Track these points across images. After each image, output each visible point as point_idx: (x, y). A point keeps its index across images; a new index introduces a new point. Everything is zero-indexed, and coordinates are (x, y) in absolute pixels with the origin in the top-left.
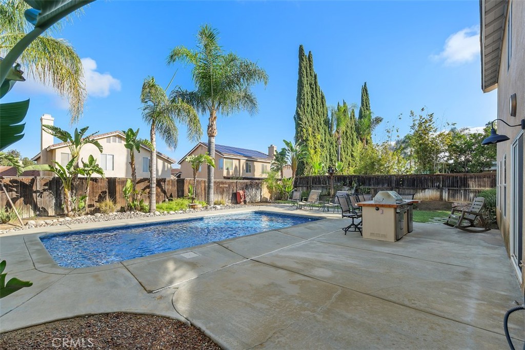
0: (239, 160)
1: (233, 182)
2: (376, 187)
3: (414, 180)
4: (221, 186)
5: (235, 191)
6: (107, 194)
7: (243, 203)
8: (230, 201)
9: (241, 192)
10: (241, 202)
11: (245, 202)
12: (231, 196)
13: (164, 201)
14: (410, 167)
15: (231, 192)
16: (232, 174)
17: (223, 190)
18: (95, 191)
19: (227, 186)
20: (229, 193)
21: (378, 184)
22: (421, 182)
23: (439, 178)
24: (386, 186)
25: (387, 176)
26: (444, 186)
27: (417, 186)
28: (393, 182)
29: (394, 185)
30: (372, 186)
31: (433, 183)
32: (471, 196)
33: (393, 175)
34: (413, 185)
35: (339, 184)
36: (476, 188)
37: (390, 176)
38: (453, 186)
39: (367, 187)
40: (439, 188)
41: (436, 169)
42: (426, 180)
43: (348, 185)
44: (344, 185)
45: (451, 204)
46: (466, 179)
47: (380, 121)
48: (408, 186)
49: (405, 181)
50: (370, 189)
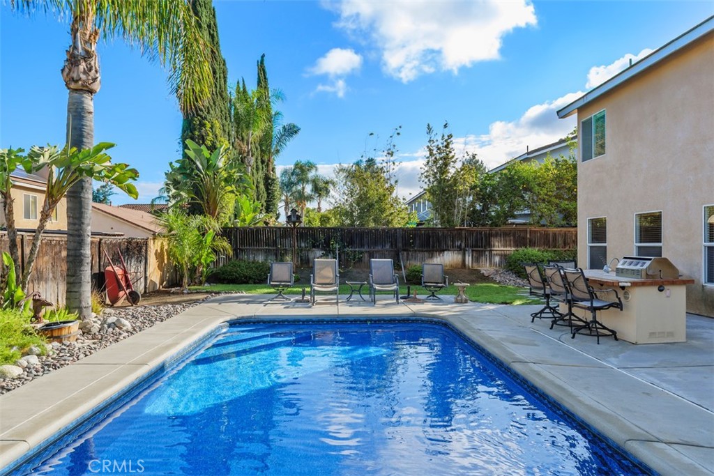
3: (429, 236)
9: (118, 271)
11: (134, 298)
21: (375, 244)
22: (438, 240)
23: (460, 234)
24: (388, 247)
25: (390, 230)
26: (467, 245)
27: (433, 247)
28: (400, 240)
29: (400, 245)
30: (366, 249)
31: (453, 241)
32: (497, 259)
33: (399, 229)
34: (428, 245)
35: (303, 245)
36: (502, 249)
37: (396, 229)
38: (477, 246)
39: (357, 249)
40: (461, 250)
41: (457, 220)
42: (445, 237)
43: (323, 246)
44: (314, 246)
45: (479, 271)
46: (491, 235)
47: (296, 132)
48: (422, 246)
49: (417, 238)
50: (362, 253)
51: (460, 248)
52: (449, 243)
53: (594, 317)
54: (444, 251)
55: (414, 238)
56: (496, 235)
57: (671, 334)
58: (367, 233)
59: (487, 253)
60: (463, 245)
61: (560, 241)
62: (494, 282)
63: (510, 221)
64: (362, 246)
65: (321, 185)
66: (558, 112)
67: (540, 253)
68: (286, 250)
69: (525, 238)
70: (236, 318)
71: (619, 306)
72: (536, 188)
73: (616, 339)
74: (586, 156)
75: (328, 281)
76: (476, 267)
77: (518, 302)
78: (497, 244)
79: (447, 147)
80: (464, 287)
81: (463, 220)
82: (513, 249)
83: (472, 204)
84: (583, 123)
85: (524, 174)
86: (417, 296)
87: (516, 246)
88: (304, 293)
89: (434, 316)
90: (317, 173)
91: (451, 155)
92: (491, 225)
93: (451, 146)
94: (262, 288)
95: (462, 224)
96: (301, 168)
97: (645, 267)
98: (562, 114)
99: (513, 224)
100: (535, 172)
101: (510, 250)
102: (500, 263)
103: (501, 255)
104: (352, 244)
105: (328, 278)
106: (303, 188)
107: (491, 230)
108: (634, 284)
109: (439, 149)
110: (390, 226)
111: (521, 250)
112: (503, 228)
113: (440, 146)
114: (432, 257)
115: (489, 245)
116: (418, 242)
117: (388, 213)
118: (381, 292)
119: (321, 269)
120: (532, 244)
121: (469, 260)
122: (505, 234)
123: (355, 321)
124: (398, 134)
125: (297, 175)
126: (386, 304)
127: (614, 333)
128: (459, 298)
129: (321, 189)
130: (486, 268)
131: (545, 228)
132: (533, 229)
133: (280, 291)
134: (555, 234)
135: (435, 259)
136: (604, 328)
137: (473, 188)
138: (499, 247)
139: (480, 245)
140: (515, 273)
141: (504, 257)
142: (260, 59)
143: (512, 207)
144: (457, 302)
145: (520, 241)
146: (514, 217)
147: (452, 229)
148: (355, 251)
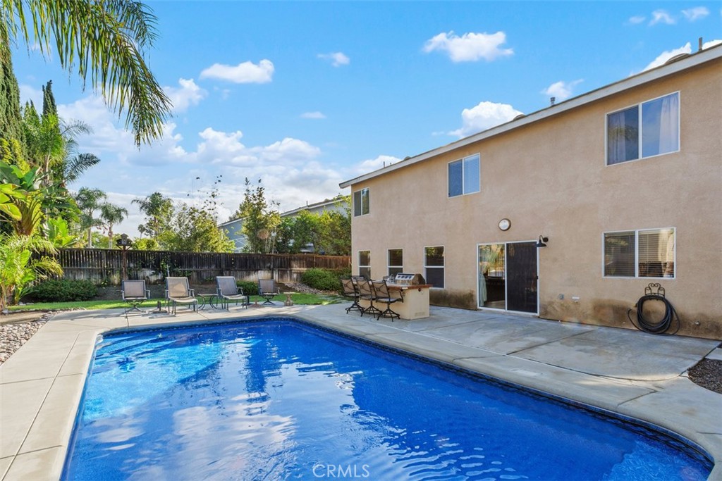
2: (200, 269)
3: (246, 259)
14: (239, 245)
21: (203, 265)
22: (254, 262)
23: (269, 259)
24: (213, 267)
25: (215, 254)
26: (274, 267)
27: (250, 267)
28: (223, 262)
29: (223, 266)
30: (194, 268)
31: (264, 264)
32: (295, 276)
33: (223, 253)
34: (246, 266)
35: (132, 265)
36: (298, 269)
37: (220, 254)
38: (282, 267)
39: (186, 269)
40: (271, 270)
41: (267, 249)
42: (258, 260)
43: (153, 266)
44: (144, 266)
45: (284, 284)
46: (290, 260)
47: (95, 162)
48: (241, 267)
49: (237, 261)
50: (190, 272)
51: (269, 269)
52: (262, 264)
53: (388, 307)
54: (258, 270)
55: (235, 261)
56: (294, 260)
57: (423, 313)
58: (195, 257)
59: (288, 272)
60: (272, 266)
61: (333, 264)
62: (296, 291)
63: (303, 251)
64: (191, 266)
65: (112, 211)
66: (340, 184)
67: (323, 272)
68: (113, 269)
69: (313, 262)
70: (109, 330)
71: (401, 300)
72: (320, 230)
73: (399, 318)
74: (357, 214)
75: (181, 295)
76: (281, 282)
77: (325, 303)
78: (295, 265)
79: (260, 195)
80: (291, 295)
81: (271, 249)
82: (305, 269)
83: (277, 238)
84: (355, 193)
85: (312, 220)
86: (258, 303)
87: (307, 267)
88: (159, 306)
89: (283, 315)
90: (107, 200)
91: (263, 202)
92: (290, 253)
93: (263, 196)
94: (100, 304)
95: (271, 252)
96: (88, 194)
97: (411, 279)
98: (342, 186)
99: (304, 253)
100: (320, 219)
101: (304, 269)
102: (297, 278)
103: (297, 273)
104: (181, 265)
105: (181, 292)
106: (91, 213)
107: (290, 256)
108: (409, 288)
109: (254, 197)
110: (215, 251)
111: (311, 269)
112: (299, 255)
113: (255, 195)
114: (249, 275)
115: (290, 266)
116: (238, 264)
117: (214, 241)
118: (232, 301)
119: (173, 286)
120: (318, 266)
121: (276, 276)
122: (300, 259)
123: (223, 323)
124: (219, 181)
125: (83, 200)
126: (237, 310)
127: (398, 315)
128: (288, 302)
129: (112, 215)
130: (288, 282)
131: (324, 256)
132: (318, 256)
133: (135, 305)
134: (330, 260)
135: (251, 276)
136: (394, 313)
137: (279, 226)
138: (296, 268)
139: (283, 265)
140: (308, 285)
141: (300, 274)
142: (46, 85)
143: (304, 241)
144: (286, 305)
145: (310, 264)
146: (305, 248)
147: (264, 254)
148: (184, 271)
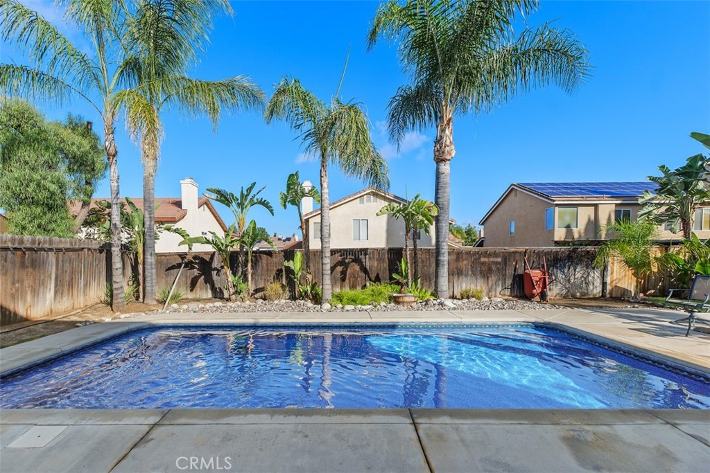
0: (596, 206)
1: (515, 253)
4: (483, 259)
5: (520, 271)
6: (284, 273)
7: (538, 299)
8: (508, 292)
9: (536, 274)
10: (533, 296)
11: (543, 296)
12: (509, 282)
13: (365, 286)
15: (510, 272)
16: (580, 236)
17: (490, 270)
18: (269, 268)
19: (499, 260)
20: (504, 275)
